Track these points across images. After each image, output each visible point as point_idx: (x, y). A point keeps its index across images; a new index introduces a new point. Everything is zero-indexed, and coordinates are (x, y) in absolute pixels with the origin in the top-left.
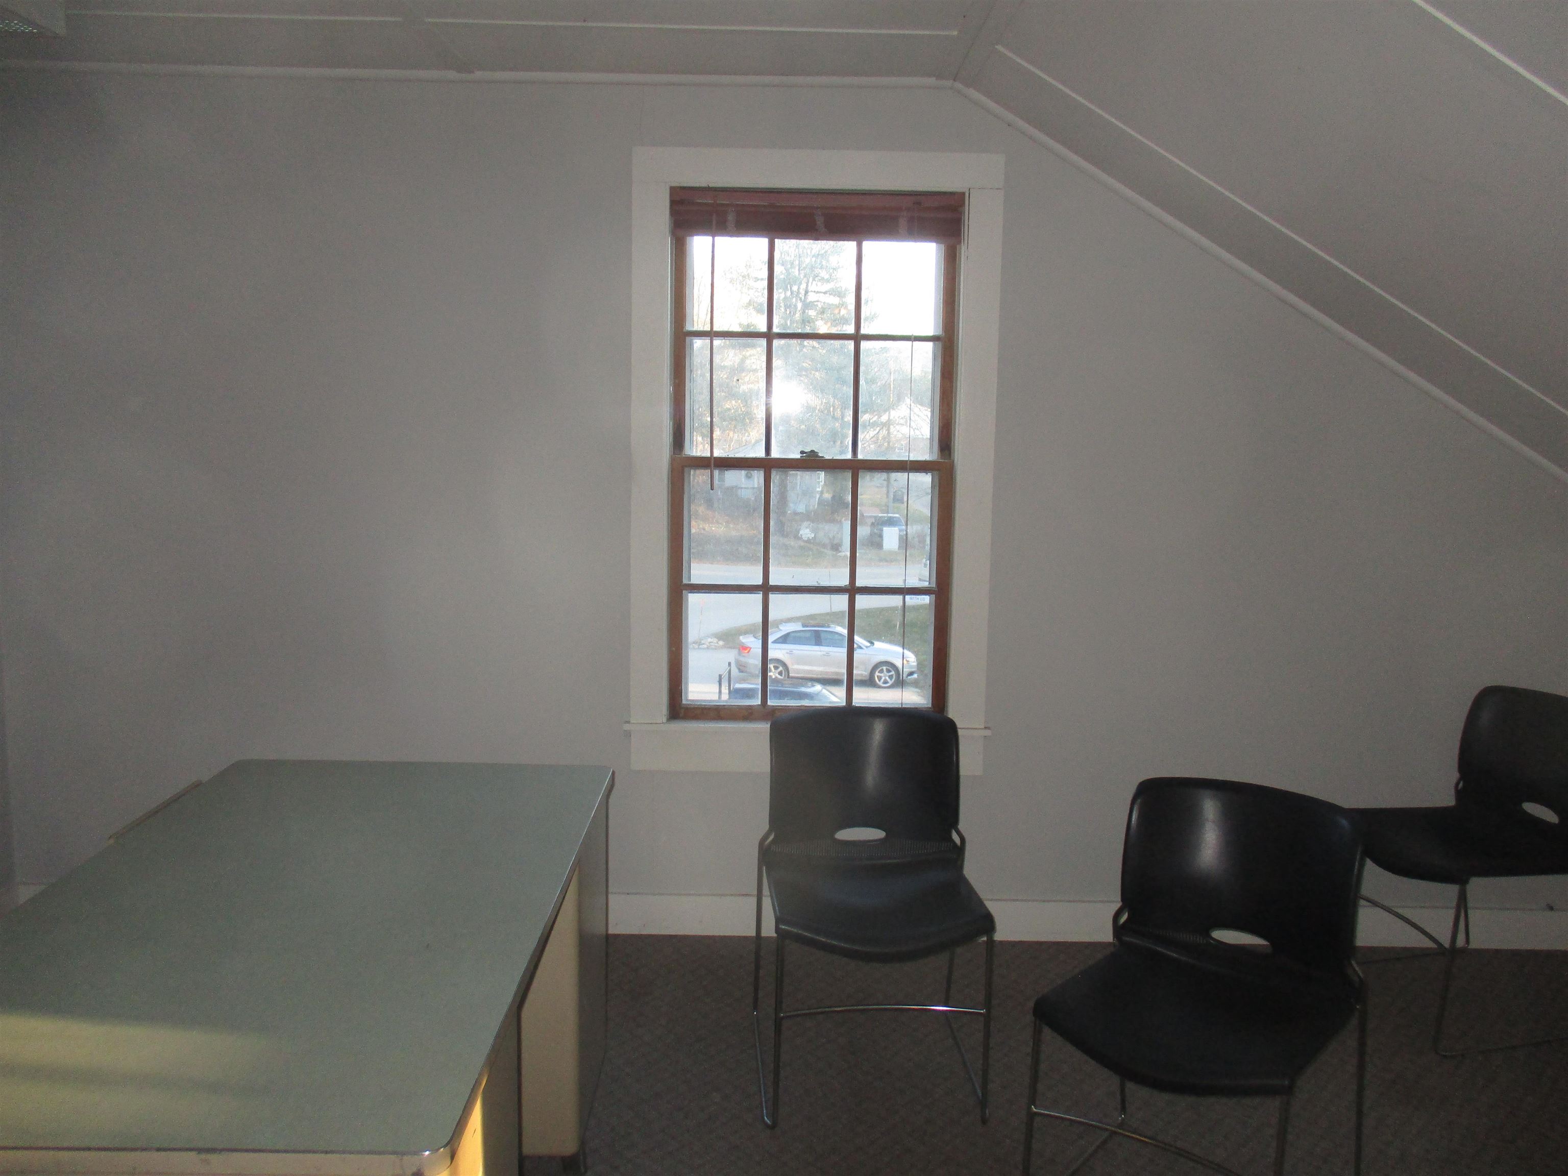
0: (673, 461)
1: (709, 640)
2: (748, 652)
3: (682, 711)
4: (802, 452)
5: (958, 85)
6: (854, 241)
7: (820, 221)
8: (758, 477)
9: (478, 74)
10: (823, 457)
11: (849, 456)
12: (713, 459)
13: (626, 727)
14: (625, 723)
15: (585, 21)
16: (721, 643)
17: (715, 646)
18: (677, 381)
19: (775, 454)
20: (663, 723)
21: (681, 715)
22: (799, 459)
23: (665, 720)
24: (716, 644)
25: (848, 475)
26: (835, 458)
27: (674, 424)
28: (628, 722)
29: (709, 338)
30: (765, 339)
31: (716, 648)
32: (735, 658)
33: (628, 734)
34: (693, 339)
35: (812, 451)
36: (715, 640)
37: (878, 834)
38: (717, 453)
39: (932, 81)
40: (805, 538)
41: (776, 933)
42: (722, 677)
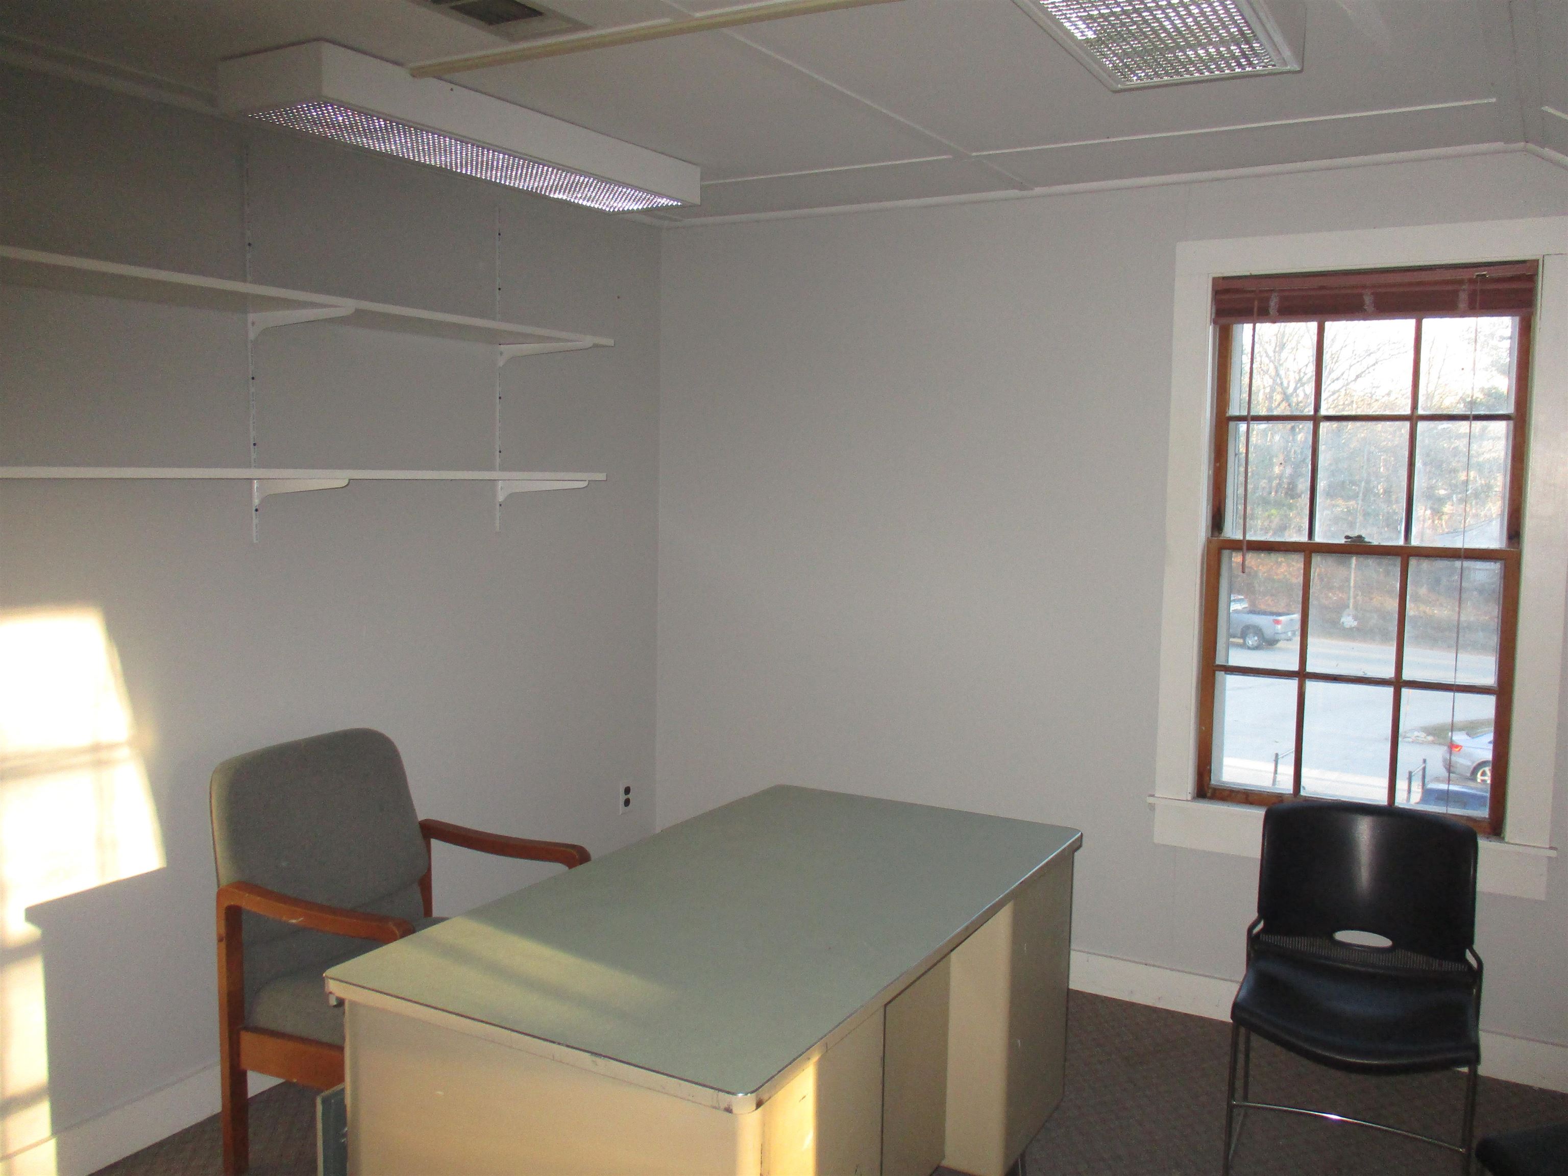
0: (1209, 542)
1: (1416, 734)
2: (1460, 750)
3: (1210, 791)
4: (1347, 537)
5: (1531, 146)
6: (1411, 318)
7: (1368, 299)
8: (1296, 563)
9: (1038, 190)
10: (1369, 542)
11: (1401, 542)
12: (1245, 542)
13: (1151, 800)
14: (1149, 796)
15: (1108, 138)
16: (1430, 738)
17: (1423, 741)
18: (1218, 465)
19: (1318, 538)
20: (1187, 800)
21: (1209, 794)
22: (1344, 544)
23: (1189, 798)
24: (1424, 739)
25: (1398, 561)
26: (1382, 544)
27: (1213, 506)
28: (1153, 796)
29: (1246, 422)
30: (1312, 422)
31: (1422, 743)
32: (1443, 756)
33: (1152, 807)
34: (1239, 424)
35: (1360, 537)
36: (1423, 735)
37: (1383, 942)
38: (1249, 537)
39: (1499, 145)
40: (1347, 625)
41: (1232, 1018)
42: (1413, 774)
